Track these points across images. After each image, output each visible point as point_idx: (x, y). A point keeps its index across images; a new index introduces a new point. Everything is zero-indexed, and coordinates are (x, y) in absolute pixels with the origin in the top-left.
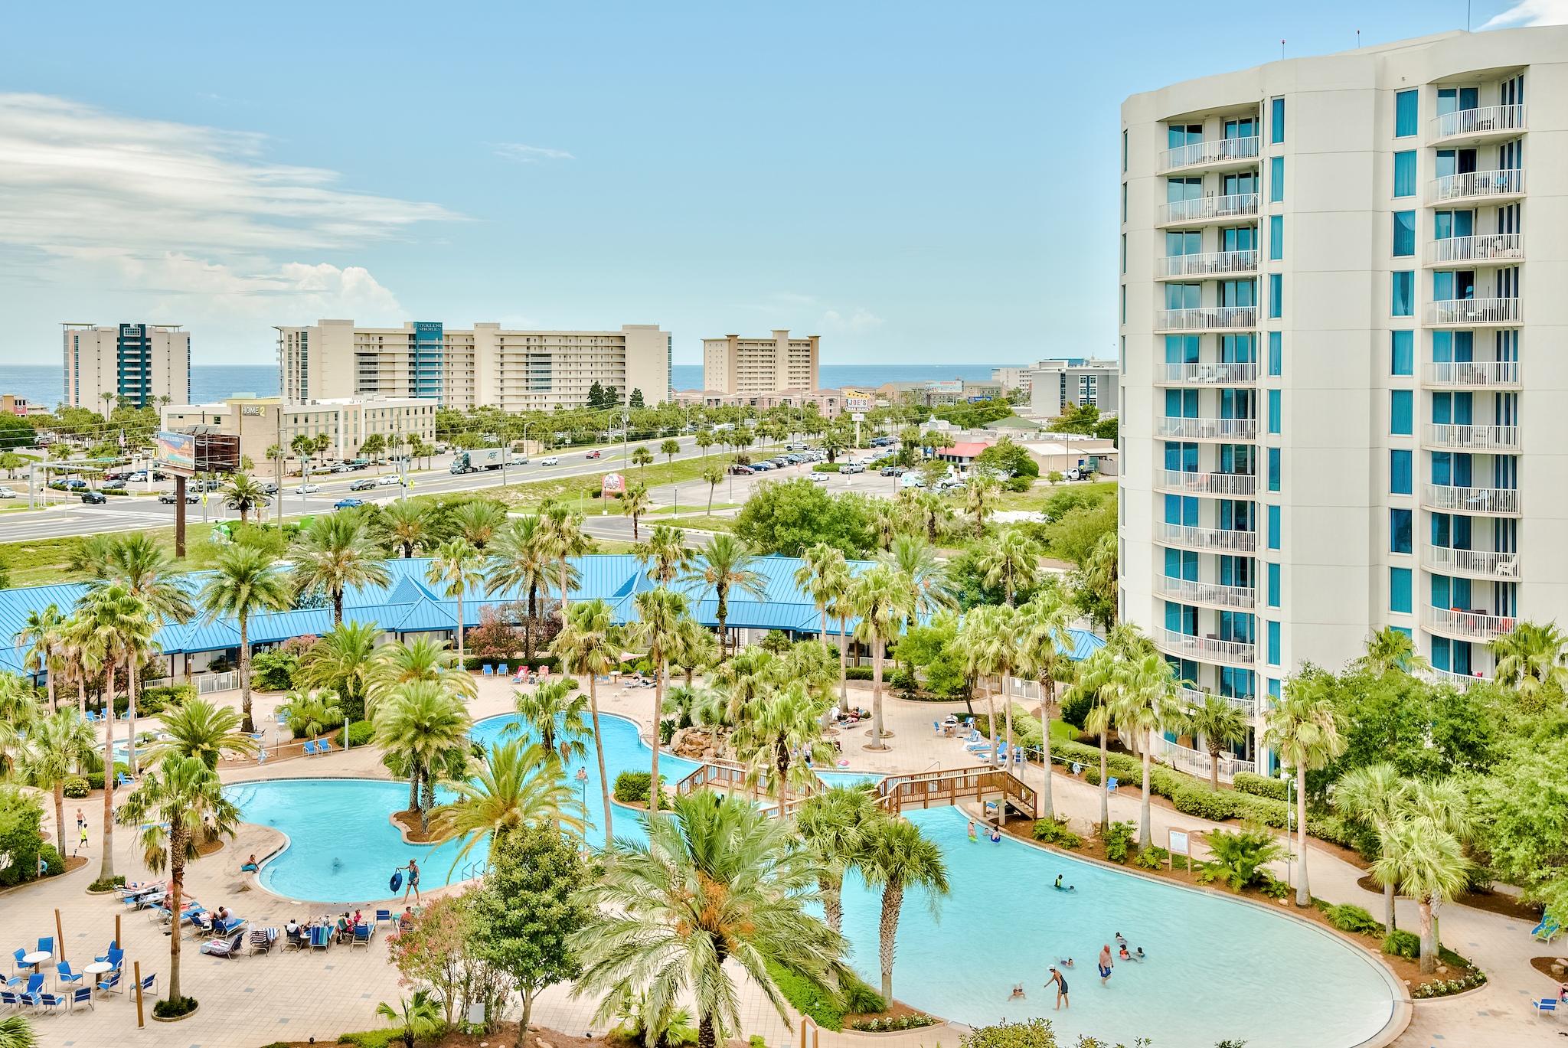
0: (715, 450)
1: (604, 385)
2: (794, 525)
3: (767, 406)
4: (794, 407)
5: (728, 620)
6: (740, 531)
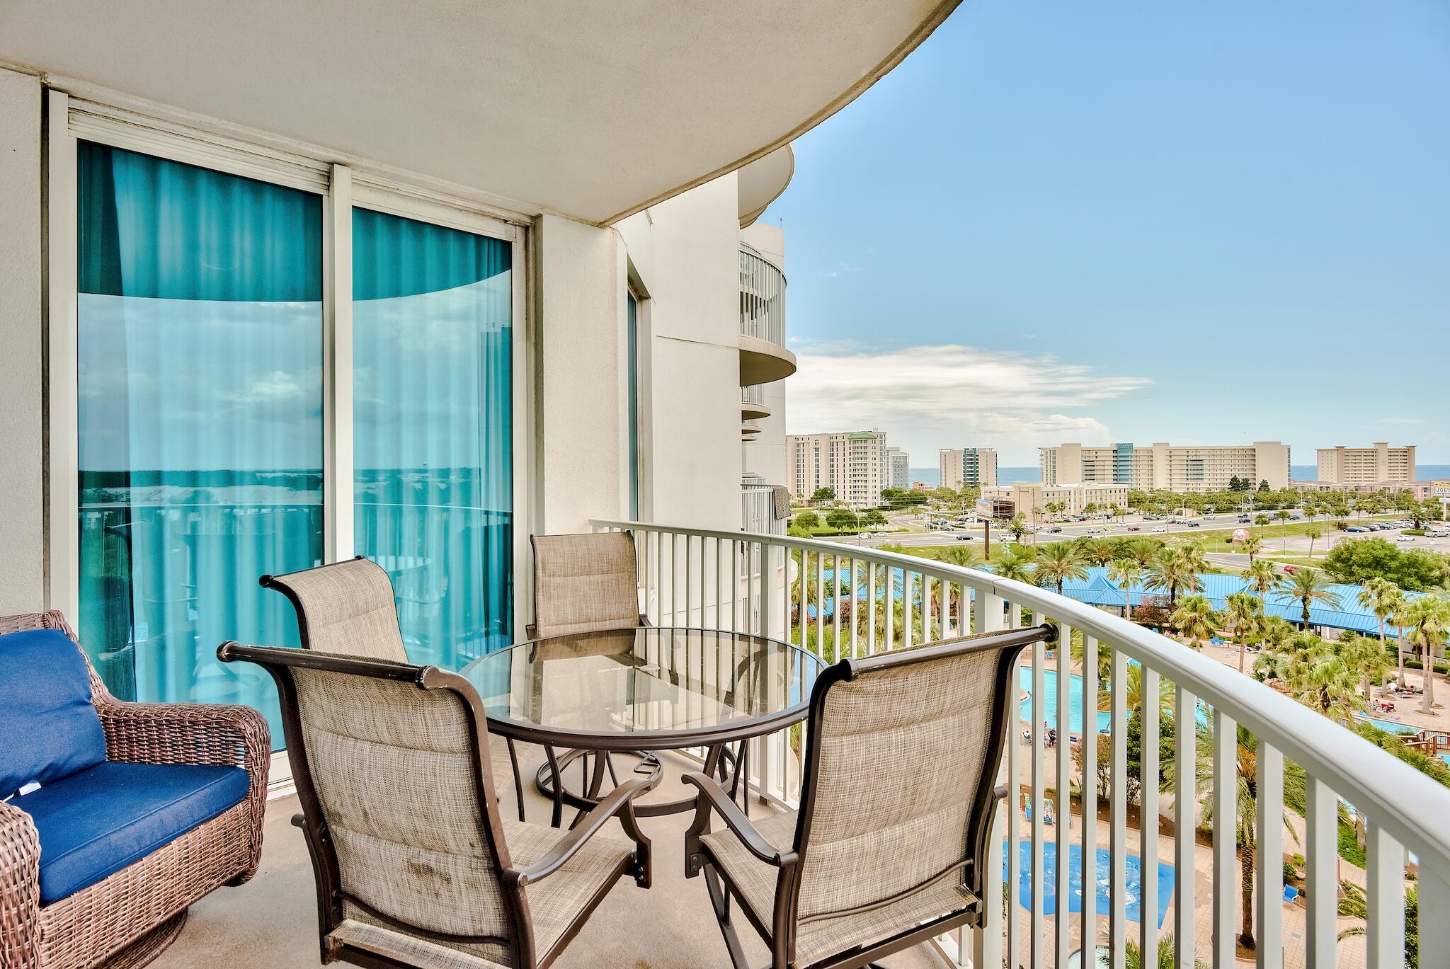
0: (1319, 518)
1: (1240, 478)
2: (1369, 566)
3: (1369, 492)
4: (1392, 492)
5: (1310, 620)
6: (1326, 568)
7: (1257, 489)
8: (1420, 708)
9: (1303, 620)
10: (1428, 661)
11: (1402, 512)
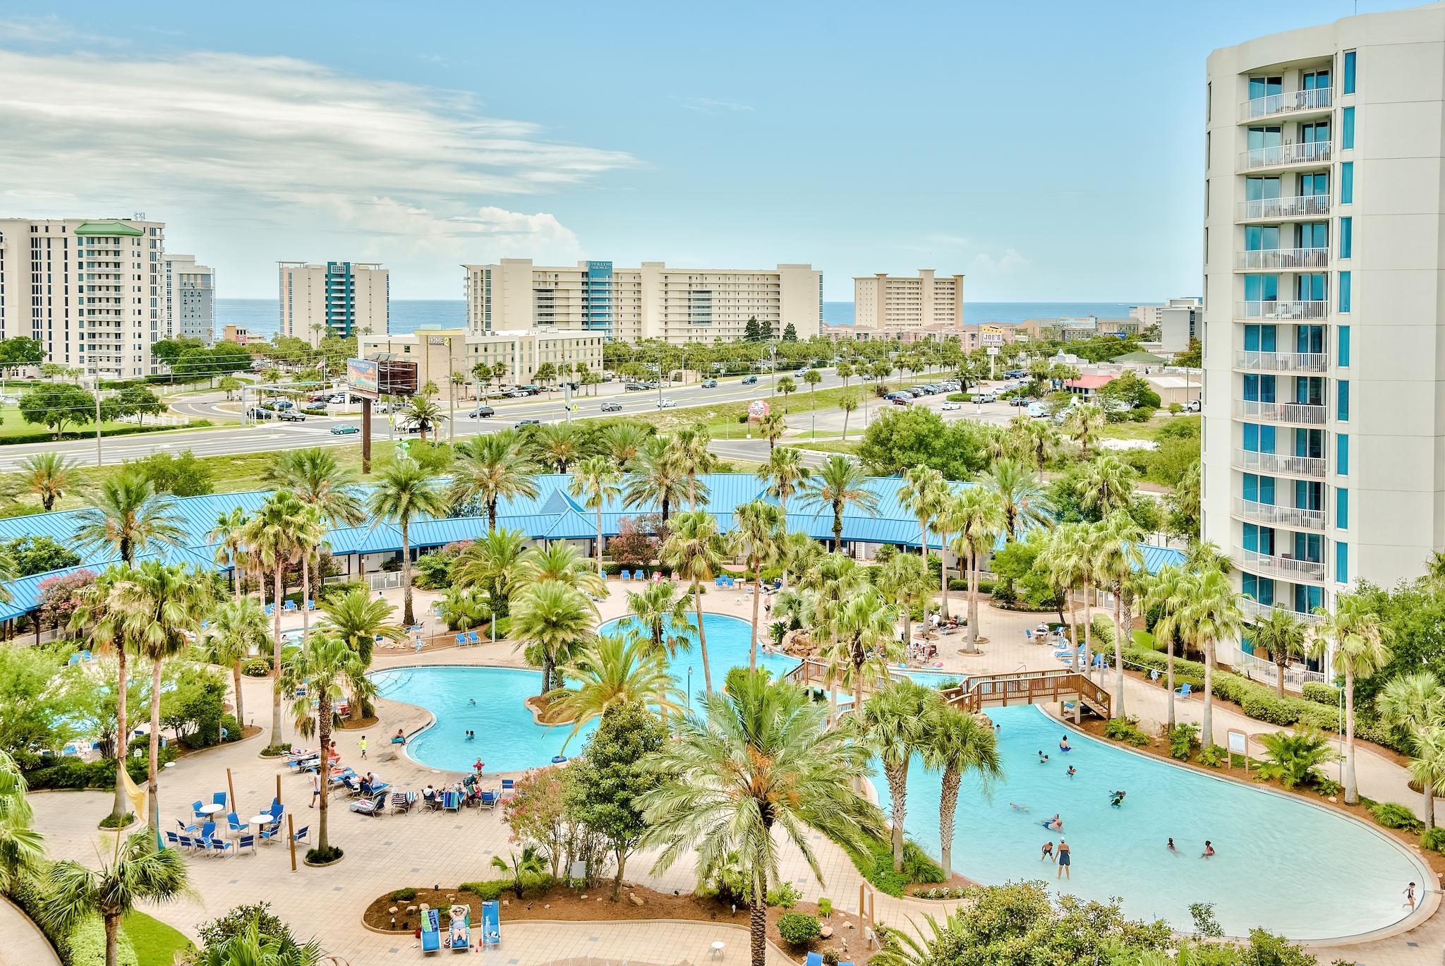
0: (854, 381)
1: (760, 320)
2: (911, 448)
3: (913, 340)
4: (937, 341)
5: (841, 534)
6: (862, 454)
7: (781, 338)
8: (964, 646)
9: (833, 535)
10: (973, 578)
11: (948, 369)
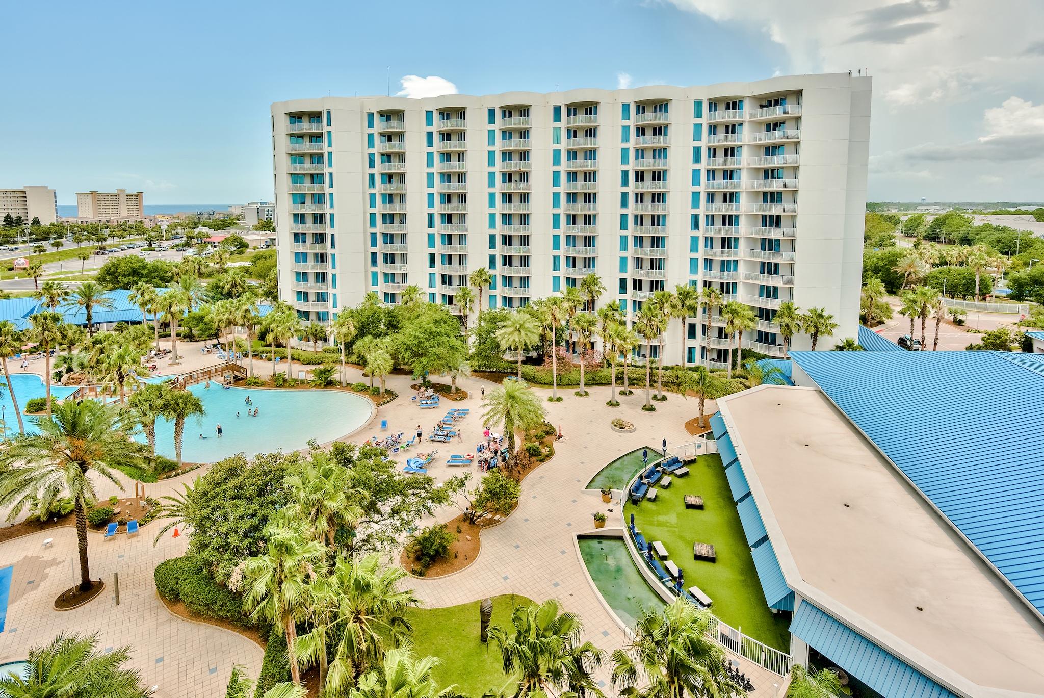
0: (85, 244)
1: (14, 216)
2: (129, 275)
3: (116, 224)
4: (130, 223)
5: (93, 321)
6: (100, 281)
7: (30, 224)
8: (171, 362)
9: (87, 322)
10: (173, 330)
11: (140, 236)
